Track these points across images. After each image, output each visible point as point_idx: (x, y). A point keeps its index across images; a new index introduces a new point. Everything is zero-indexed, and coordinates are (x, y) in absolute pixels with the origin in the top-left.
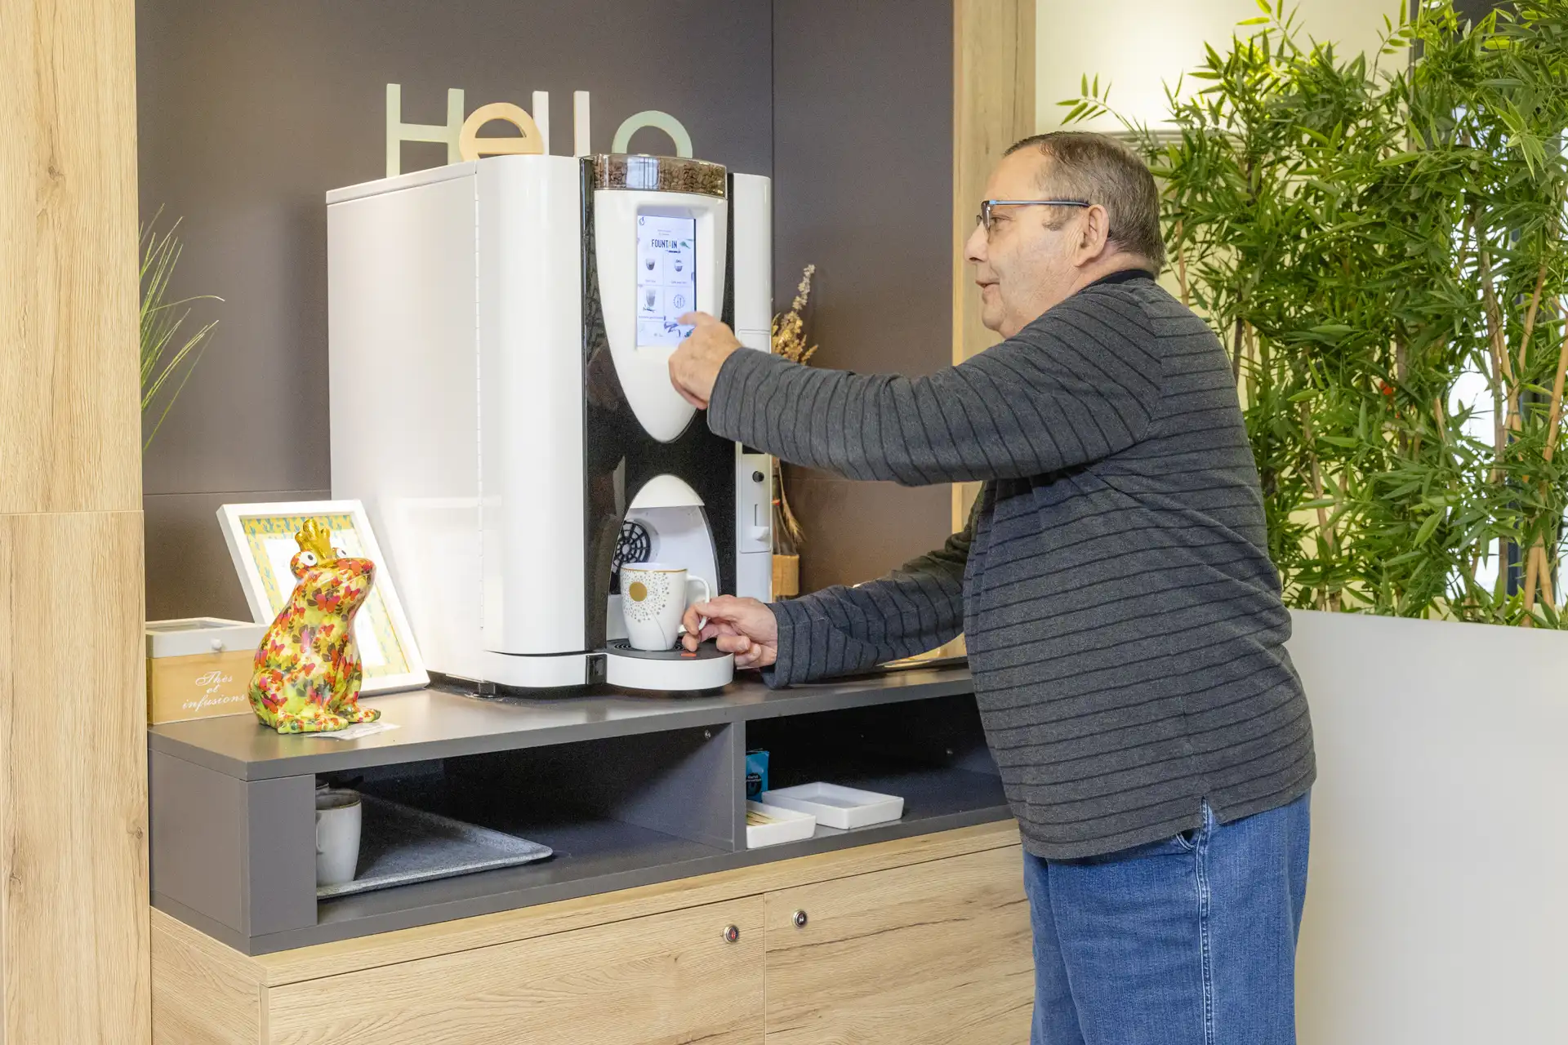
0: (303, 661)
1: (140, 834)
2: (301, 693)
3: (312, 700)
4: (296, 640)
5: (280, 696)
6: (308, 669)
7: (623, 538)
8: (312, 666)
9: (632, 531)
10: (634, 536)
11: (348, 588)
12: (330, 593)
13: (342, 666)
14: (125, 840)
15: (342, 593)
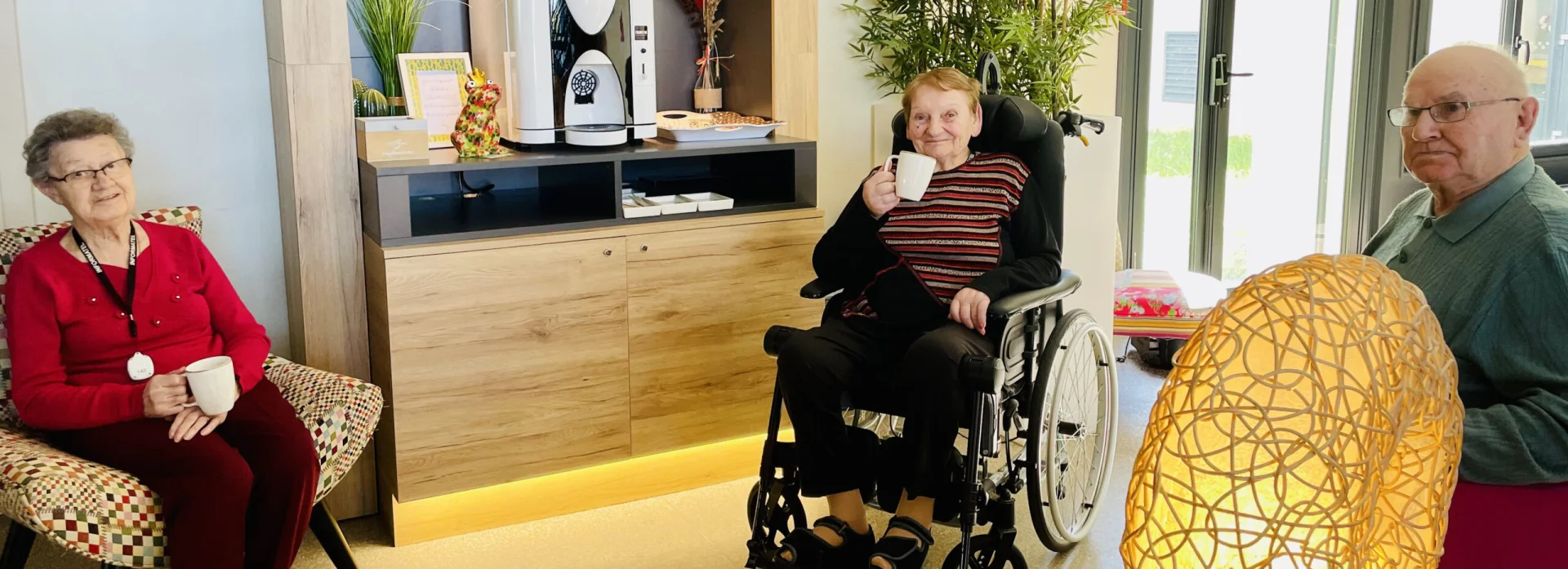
0: (470, 127)
1: (356, 201)
2: (470, 141)
3: (475, 144)
4: (467, 118)
5: (461, 142)
6: (472, 130)
7: (582, 79)
8: (474, 130)
9: (586, 75)
10: (587, 78)
11: (487, 97)
12: (479, 99)
13: (487, 129)
14: (349, 203)
15: (484, 99)
